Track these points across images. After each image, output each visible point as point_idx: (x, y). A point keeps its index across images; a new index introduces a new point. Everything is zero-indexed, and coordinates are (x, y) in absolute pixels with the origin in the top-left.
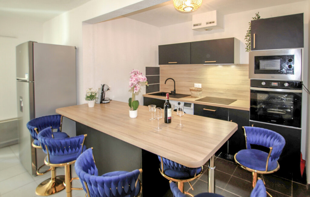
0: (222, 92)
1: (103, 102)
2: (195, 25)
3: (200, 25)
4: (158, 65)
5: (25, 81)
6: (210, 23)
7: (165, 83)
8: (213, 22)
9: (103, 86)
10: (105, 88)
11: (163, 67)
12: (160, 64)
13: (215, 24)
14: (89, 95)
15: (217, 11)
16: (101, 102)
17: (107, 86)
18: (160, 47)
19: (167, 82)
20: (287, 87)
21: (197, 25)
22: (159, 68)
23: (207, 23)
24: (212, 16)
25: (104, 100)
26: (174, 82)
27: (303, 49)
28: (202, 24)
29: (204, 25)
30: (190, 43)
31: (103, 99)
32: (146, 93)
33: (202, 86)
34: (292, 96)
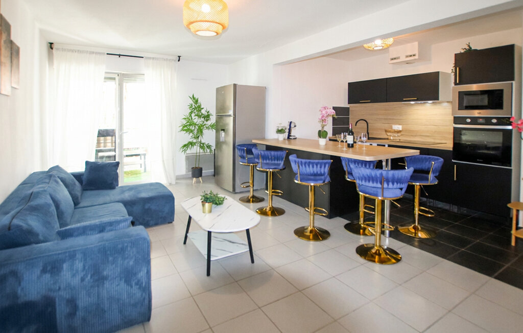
0: (428, 135)
1: (290, 137)
2: (392, 59)
3: (398, 58)
4: (347, 105)
5: (230, 116)
6: (411, 56)
7: (356, 125)
8: (414, 55)
9: (291, 122)
10: (292, 125)
11: (353, 107)
12: (349, 103)
13: (416, 57)
14: (280, 129)
15: (419, 43)
16: (288, 138)
17: (295, 123)
18: (350, 84)
19: (357, 124)
20: (496, 123)
21: (395, 59)
22: (349, 108)
23: (407, 56)
24: (413, 48)
25: (291, 136)
26: (366, 124)
27: (514, 82)
28: (401, 58)
29: (403, 59)
30: (387, 79)
31: (289, 136)
32: (333, 135)
33: (402, 128)
34: (501, 133)
